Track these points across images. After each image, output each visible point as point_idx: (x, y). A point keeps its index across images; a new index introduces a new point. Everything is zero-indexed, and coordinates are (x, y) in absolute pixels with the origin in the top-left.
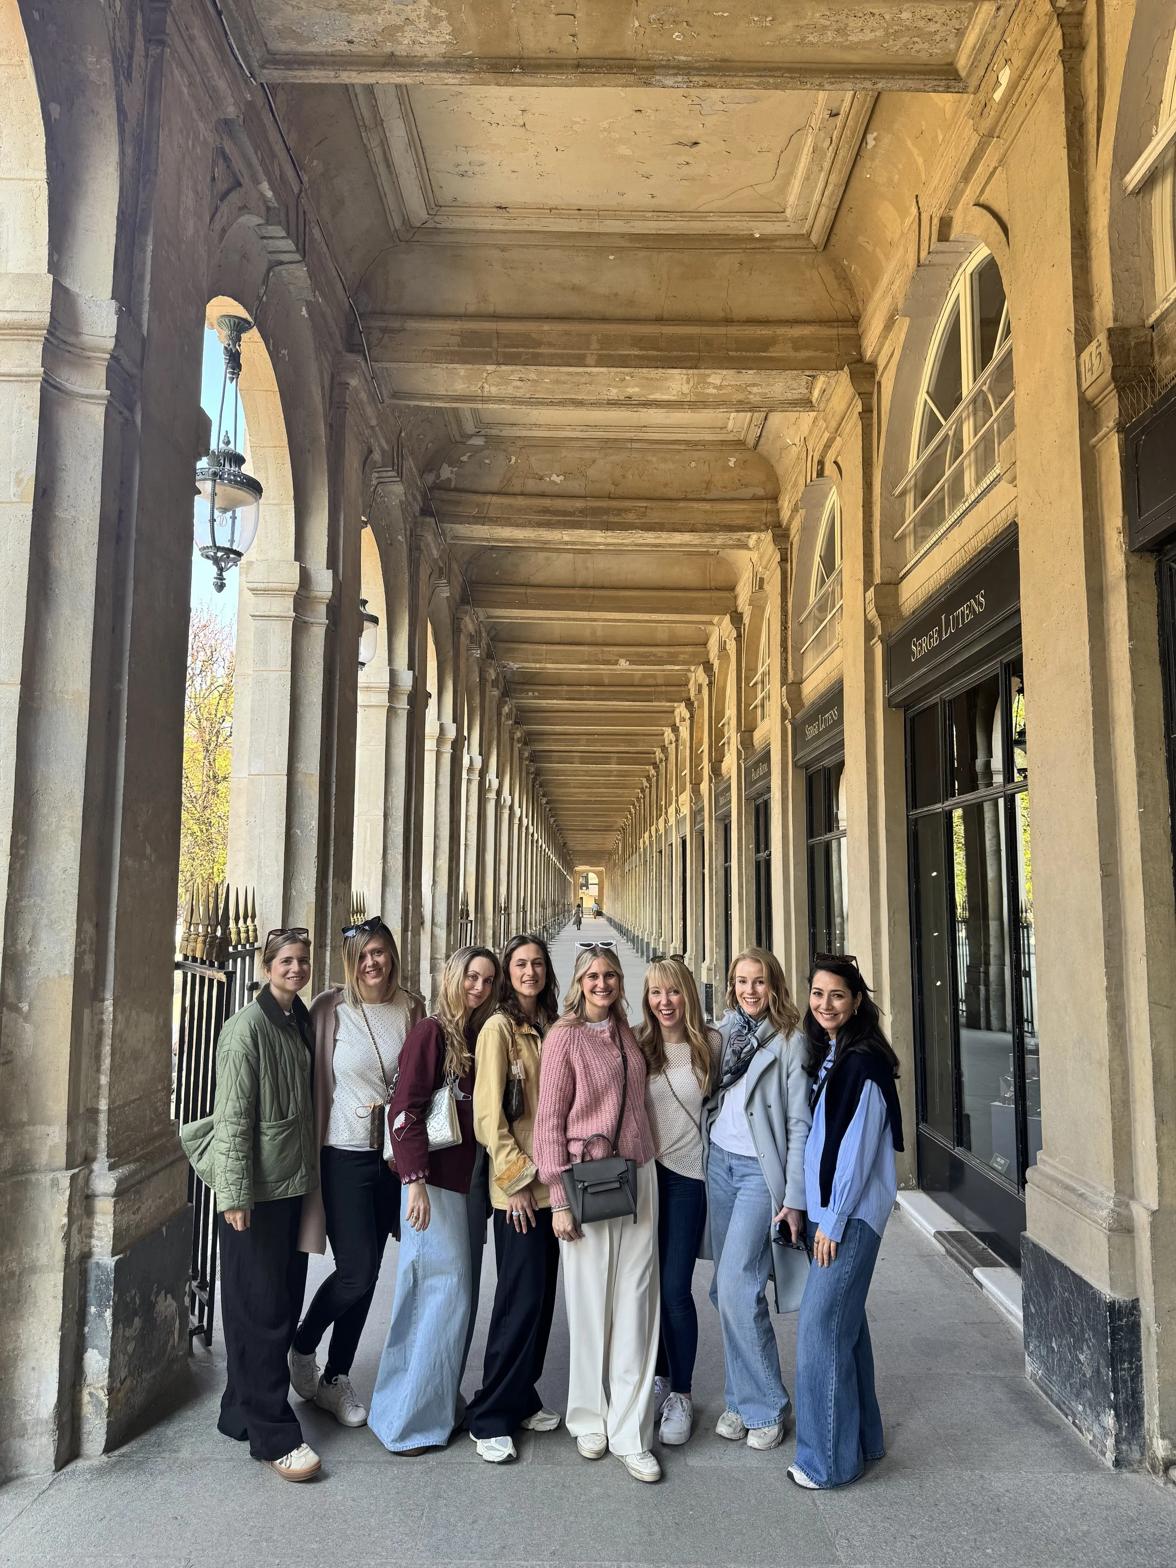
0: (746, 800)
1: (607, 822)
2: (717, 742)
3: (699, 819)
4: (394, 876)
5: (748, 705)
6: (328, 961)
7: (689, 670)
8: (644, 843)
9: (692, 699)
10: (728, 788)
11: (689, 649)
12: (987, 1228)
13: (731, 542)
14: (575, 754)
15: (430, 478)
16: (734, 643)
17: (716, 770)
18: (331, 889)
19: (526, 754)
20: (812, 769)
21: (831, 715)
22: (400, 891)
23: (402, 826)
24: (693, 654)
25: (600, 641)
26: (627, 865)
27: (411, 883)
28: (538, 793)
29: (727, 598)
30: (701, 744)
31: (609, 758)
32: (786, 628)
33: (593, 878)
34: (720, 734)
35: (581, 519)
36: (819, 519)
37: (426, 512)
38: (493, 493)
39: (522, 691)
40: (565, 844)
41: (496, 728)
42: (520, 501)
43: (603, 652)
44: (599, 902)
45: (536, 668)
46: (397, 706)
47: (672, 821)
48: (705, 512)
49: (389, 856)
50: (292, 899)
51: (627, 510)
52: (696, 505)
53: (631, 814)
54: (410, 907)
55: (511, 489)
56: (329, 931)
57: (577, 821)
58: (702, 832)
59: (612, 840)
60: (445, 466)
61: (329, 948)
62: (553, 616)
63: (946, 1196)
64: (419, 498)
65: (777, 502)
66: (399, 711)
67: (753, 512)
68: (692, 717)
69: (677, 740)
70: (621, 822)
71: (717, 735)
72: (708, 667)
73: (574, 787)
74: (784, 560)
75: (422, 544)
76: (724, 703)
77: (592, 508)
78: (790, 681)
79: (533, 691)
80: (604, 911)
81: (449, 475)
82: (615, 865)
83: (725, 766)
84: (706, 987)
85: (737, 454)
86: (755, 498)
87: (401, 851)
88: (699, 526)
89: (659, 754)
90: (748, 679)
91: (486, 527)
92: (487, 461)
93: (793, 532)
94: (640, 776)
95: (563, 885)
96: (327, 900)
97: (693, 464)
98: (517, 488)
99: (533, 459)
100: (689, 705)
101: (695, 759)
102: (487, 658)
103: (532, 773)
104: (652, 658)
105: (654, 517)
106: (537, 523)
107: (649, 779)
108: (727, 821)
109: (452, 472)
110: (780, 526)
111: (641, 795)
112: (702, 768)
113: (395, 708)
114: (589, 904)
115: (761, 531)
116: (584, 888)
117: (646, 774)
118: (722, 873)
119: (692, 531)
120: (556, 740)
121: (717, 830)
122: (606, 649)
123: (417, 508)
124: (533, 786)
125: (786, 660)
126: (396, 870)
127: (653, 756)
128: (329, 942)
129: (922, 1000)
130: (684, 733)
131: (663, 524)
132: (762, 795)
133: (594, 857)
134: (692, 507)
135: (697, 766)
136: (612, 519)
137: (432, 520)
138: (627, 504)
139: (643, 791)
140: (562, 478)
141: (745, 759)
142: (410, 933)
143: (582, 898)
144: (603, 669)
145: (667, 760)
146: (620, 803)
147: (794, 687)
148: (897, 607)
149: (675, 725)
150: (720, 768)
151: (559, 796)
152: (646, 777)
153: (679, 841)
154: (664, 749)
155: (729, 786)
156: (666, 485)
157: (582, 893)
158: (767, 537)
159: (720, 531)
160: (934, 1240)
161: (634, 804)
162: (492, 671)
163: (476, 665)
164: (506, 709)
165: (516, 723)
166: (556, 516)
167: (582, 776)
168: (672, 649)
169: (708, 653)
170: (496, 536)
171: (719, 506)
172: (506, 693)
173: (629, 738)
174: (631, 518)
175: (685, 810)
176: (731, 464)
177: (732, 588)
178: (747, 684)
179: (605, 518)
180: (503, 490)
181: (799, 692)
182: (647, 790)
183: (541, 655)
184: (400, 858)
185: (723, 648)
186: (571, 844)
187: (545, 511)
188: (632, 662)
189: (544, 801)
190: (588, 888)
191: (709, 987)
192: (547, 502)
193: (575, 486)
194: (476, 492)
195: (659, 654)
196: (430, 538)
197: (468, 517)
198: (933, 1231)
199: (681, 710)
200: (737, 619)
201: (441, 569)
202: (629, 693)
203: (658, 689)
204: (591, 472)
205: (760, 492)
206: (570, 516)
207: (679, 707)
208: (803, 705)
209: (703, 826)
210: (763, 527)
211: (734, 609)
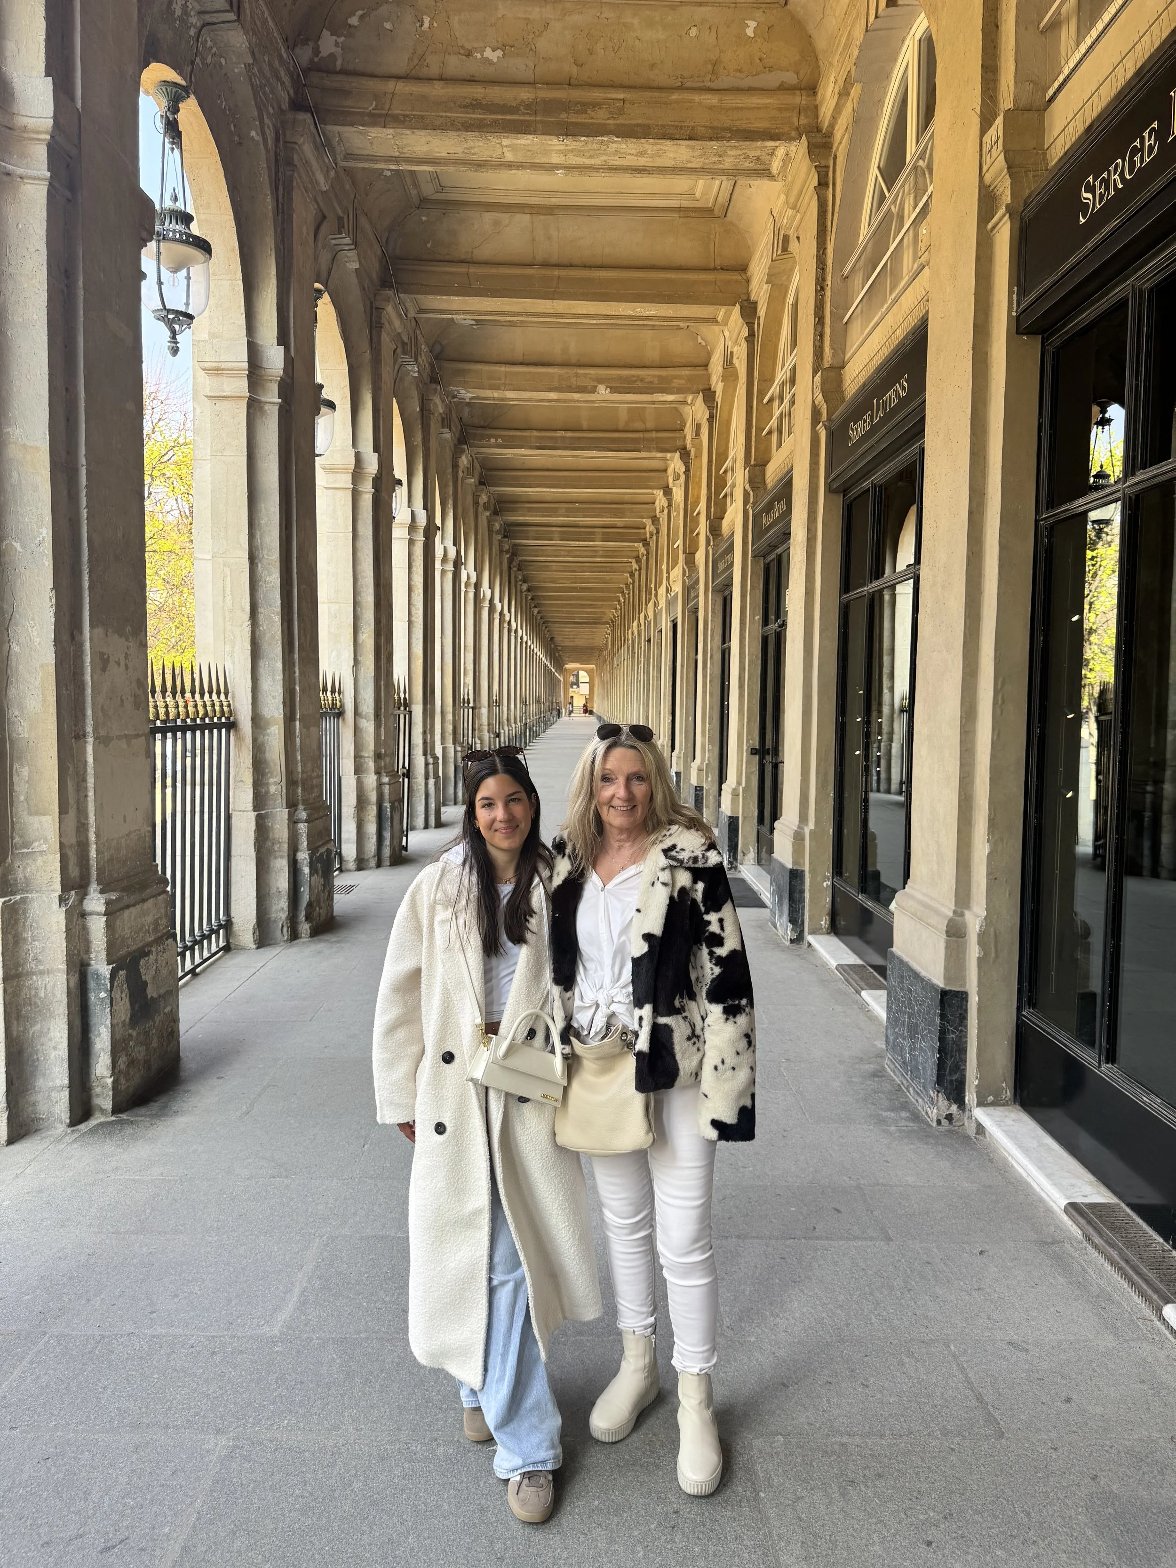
0: (754, 557)
1: (595, 613)
2: (717, 494)
3: (693, 595)
4: (270, 644)
5: (760, 429)
6: (90, 759)
7: (685, 403)
8: (633, 634)
9: (689, 446)
10: (730, 549)
11: (685, 372)
12: (1153, 1197)
13: (747, 165)
14: (554, 529)
15: (305, 54)
16: (744, 345)
17: (715, 529)
18: (87, 645)
19: (497, 526)
20: (854, 492)
21: (896, 391)
22: (279, 665)
23: (278, 575)
24: (690, 379)
25: (574, 360)
26: (615, 659)
27: (296, 656)
28: (516, 577)
29: (736, 281)
30: (697, 502)
31: (593, 533)
32: (822, 289)
33: (584, 676)
34: (721, 483)
35: (527, 118)
36: (880, 102)
37: (298, 105)
38: (398, 77)
39: (483, 437)
40: (552, 638)
41: (451, 483)
42: (438, 90)
43: (577, 375)
44: (589, 699)
45: (494, 399)
46: (263, 399)
47: (662, 604)
48: (711, 108)
49: (261, 617)
50: (13, 659)
51: (596, 105)
52: (696, 97)
53: (620, 604)
54: (297, 688)
55: (425, 72)
56: (89, 712)
57: (563, 612)
58: (696, 610)
59: (602, 635)
60: (326, 33)
61: (90, 739)
62: (507, 308)
63: (1057, 1114)
64: (286, 79)
65: (815, 93)
66: (266, 407)
67: (780, 110)
68: (687, 471)
69: (670, 505)
70: (611, 613)
71: (718, 483)
72: (709, 396)
73: (557, 571)
74: (822, 184)
75: (296, 157)
76: (728, 442)
77: (544, 101)
78: (826, 365)
79: (496, 437)
80: (594, 711)
81: (333, 50)
82: (605, 661)
83: (725, 524)
84: (696, 790)
85: (758, 14)
86: (783, 88)
87: (279, 609)
88: (701, 130)
89: (650, 528)
90: (762, 393)
91: (391, 131)
92: (388, 26)
93: (838, 133)
94: (629, 557)
95: (552, 684)
96: (82, 662)
97: (694, 32)
98: (434, 70)
99: (455, 20)
100: (685, 455)
101: (690, 522)
102: (431, 382)
103: (507, 552)
104: (639, 384)
105: (636, 116)
106: (463, 124)
107: (638, 560)
108: (727, 593)
109: (337, 44)
110: (819, 130)
111: (630, 580)
112: (698, 534)
113: (259, 402)
114: (579, 702)
115: (791, 139)
116: (575, 687)
117: (635, 554)
118: (718, 656)
119: (691, 139)
120: (530, 510)
121: (713, 605)
122: (581, 371)
123: (284, 96)
124: (510, 568)
125: (822, 335)
126: (273, 637)
127: (642, 531)
128: (89, 729)
129: (1039, 819)
130: (678, 494)
131: (648, 126)
132: (776, 547)
133: (585, 654)
134: (690, 101)
135: (692, 532)
136: (574, 118)
137: (307, 117)
138: (597, 95)
139: (632, 575)
140: (499, 53)
141: (754, 503)
142: (298, 723)
143: (572, 697)
144: (578, 401)
145: (658, 532)
146: (609, 590)
147: (832, 374)
148: (1041, 150)
149: (668, 487)
150: (720, 526)
151: (540, 582)
152: (635, 558)
153: (670, 624)
154: (655, 520)
155: (732, 544)
156: (652, 66)
157: (572, 691)
158: (798, 149)
159: (730, 139)
160: (1065, 1218)
161: (623, 592)
162: (437, 400)
163: (414, 387)
164: (464, 461)
165: (481, 483)
166: (491, 112)
167: (564, 556)
168: (663, 373)
169: (709, 377)
170: (408, 152)
171: (732, 100)
172: (463, 439)
173: (616, 506)
174: (600, 116)
175: (677, 588)
176: (750, 32)
177: (743, 268)
178: (760, 400)
179: (563, 116)
180: (413, 72)
181: (840, 381)
182: (637, 573)
183: (500, 379)
184: (277, 619)
185: (728, 362)
186: (558, 639)
187: (475, 105)
188: (614, 390)
189: (525, 587)
190: (578, 686)
191: (699, 789)
192: (478, 92)
193: (519, 67)
194: (373, 76)
195: (649, 379)
196: (308, 149)
197: (362, 114)
198: (1064, 1202)
199: (676, 464)
200: (749, 310)
201: (340, 219)
202: (613, 440)
203: (647, 435)
204: (543, 45)
205: (790, 78)
206: (512, 113)
207: (672, 459)
208: (843, 399)
209: (697, 603)
210: (793, 134)
211: (745, 298)
